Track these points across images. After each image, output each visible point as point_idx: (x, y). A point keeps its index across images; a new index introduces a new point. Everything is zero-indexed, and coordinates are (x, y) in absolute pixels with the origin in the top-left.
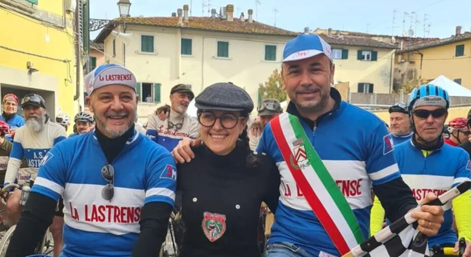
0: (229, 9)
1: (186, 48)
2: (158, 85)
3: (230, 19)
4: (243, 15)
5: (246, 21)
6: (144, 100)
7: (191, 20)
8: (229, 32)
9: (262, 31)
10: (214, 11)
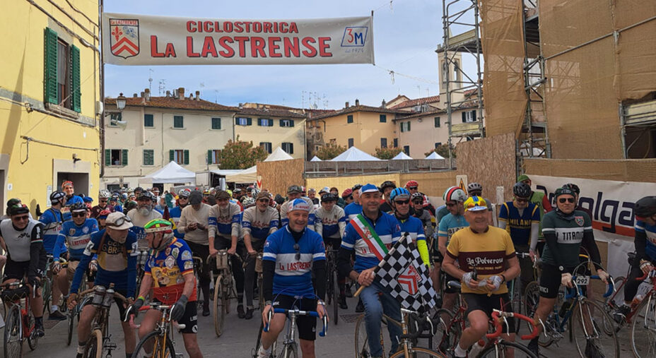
0: (181, 91)
1: (149, 122)
2: (126, 151)
3: (181, 98)
4: (192, 95)
5: (195, 99)
6: (113, 164)
7: (152, 99)
8: (183, 109)
9: (209, 108)
10: (168, 93)
